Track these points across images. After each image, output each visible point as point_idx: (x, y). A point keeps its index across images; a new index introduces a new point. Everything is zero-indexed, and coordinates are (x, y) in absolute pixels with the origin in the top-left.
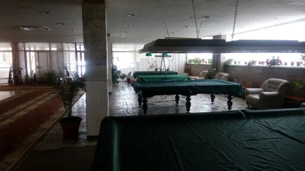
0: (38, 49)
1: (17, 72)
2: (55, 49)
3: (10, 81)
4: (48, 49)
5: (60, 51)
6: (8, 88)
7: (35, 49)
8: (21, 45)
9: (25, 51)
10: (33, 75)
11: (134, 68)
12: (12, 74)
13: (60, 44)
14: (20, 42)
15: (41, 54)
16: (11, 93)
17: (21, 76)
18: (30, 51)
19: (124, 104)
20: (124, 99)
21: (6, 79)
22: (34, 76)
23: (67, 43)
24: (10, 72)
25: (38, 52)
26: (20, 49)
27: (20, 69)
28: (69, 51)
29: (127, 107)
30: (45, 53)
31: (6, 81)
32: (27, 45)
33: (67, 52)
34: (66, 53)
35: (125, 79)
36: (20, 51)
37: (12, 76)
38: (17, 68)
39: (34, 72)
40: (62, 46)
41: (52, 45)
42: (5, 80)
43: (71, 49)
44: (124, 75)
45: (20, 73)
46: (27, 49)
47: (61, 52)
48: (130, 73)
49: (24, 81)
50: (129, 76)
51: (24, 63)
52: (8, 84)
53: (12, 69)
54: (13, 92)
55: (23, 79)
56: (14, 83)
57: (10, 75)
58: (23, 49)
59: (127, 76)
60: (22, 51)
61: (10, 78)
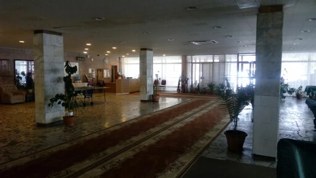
0: (202, 61)
1: (185, 82)
2: (218, 61)
3: (178, 90)
4: (211, 61)
5: (222, 62)
6: (176, 95)
7: (200, 61)
8: (189, 57)
9: (192, 63)
10: (197, 84)
11: (306, 82)
12: (181, 83)
13: (223, 55)
14: (188, 55)
15: (205, 65)
16: (178, 100)
17: (187, 86)
18: (196, 63)
19: (294, 124)
20: (294, 119)
21: (176, 87)
22: (198, 86)
23: (230, 54)
24: (179, 81)
25: (203, 63)
26: (188, 62)
27: (187, 79)
28: (231, 62)
29: (297, 128)
30: (208, 65)
31: (176, 89)
32: (194, 57)
33: (229, 64)
34: (227, 65)
35: (294, 94)
36: (188, 63)
37: (180, 85)
38: (184, 78)
39: (198, 82)
40: (225, 57)
41: (215, 56)
42: (174, 88)
43: (232, 60)
44: (292, 89)
45: (186, 82)
46: (194, 61)
47: (223, 64)
48: (301, 87)
49: (189, 90)
50: (299, 91)
51: (190, 74)
52: (176, 92)
53: (181, 79)
54: (180, 99)
55: (189, 88)
56: (182, 92)
57: (179, 84)
58: (191, 61)
59: (297, 90)
60: (190, 63)
61: (179, 87)
